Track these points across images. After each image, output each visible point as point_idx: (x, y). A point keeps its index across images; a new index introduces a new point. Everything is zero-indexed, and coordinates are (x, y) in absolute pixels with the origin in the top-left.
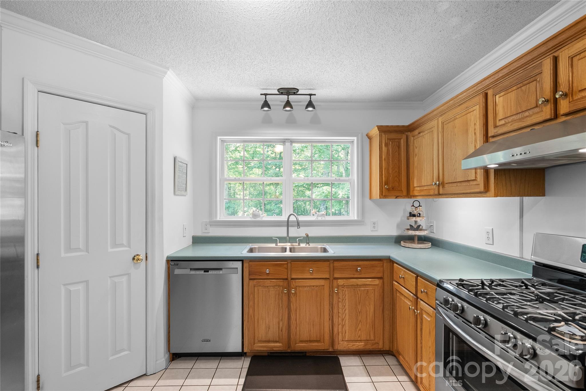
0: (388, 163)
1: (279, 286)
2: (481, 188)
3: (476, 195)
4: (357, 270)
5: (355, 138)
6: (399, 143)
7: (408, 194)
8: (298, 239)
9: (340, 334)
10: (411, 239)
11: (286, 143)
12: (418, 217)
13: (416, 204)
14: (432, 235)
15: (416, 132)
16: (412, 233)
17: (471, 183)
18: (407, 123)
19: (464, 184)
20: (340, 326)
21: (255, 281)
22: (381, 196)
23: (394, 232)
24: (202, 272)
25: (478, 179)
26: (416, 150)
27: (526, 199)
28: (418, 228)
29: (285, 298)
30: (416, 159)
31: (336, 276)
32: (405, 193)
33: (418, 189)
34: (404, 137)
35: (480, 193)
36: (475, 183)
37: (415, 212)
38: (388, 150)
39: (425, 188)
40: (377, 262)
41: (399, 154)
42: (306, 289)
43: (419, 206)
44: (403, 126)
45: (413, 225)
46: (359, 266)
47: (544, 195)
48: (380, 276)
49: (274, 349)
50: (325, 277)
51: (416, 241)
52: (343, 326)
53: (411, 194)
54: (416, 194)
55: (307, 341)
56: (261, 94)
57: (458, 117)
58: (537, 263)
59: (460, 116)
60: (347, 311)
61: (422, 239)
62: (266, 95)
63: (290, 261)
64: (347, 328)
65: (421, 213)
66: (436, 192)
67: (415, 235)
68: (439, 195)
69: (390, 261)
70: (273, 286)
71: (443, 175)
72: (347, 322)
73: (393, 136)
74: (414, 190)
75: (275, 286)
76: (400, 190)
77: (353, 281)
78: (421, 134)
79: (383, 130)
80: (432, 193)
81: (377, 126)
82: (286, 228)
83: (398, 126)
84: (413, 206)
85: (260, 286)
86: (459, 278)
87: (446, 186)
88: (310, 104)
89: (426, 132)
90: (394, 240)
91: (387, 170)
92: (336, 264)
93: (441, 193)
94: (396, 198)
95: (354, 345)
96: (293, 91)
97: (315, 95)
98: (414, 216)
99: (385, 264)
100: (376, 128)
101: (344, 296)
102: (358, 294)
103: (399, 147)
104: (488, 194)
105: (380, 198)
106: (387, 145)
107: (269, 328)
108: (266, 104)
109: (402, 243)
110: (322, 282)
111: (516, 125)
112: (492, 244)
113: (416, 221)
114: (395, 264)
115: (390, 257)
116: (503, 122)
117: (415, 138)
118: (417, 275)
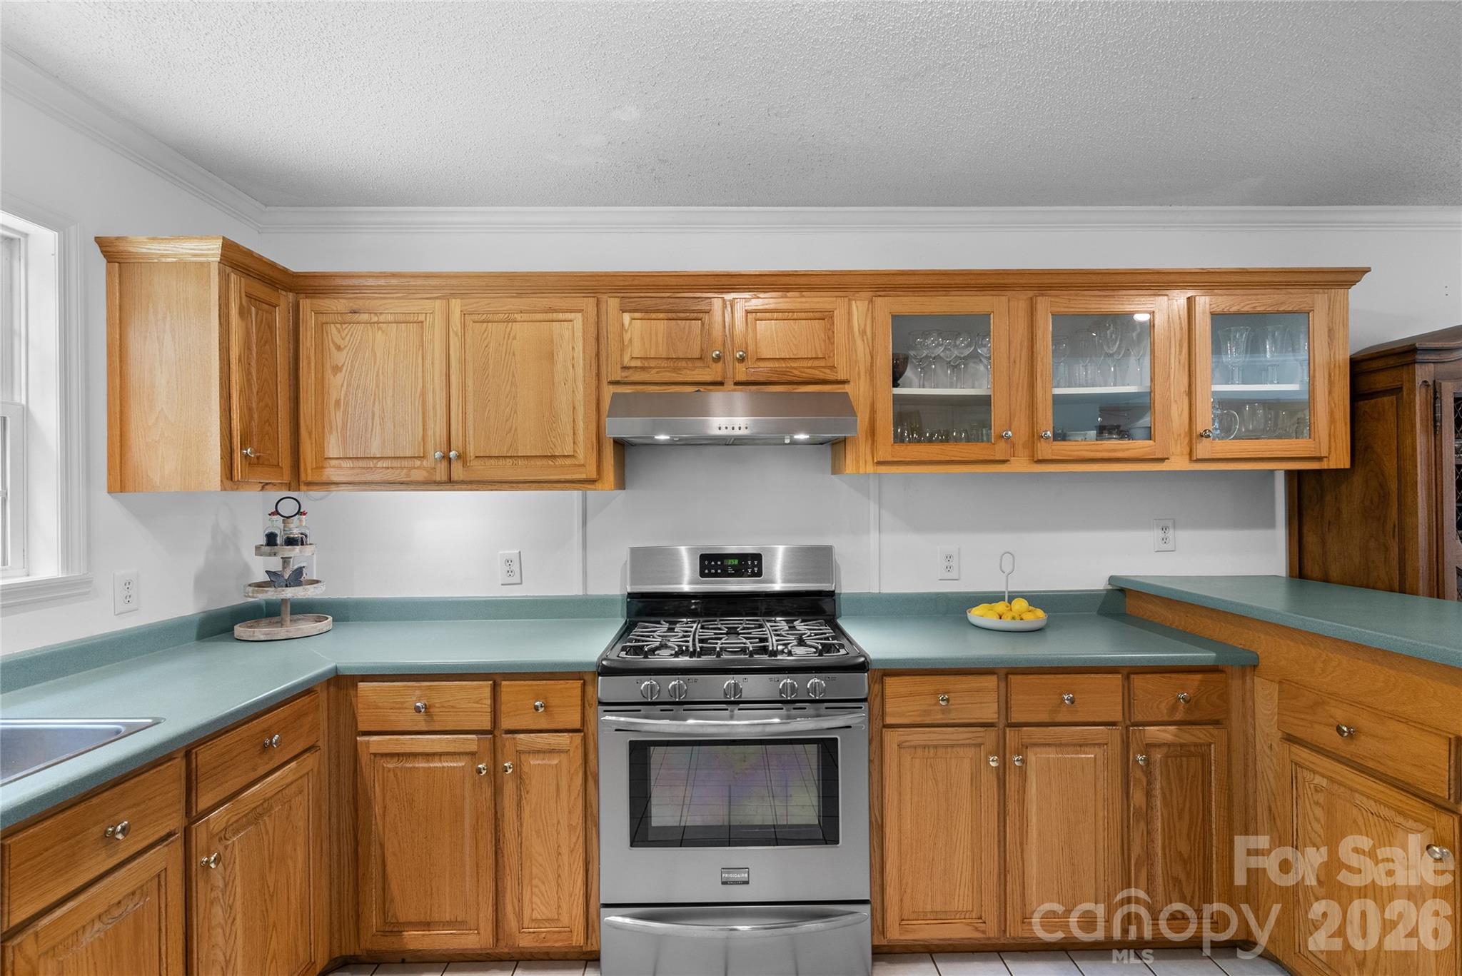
0: (247, 374)
3: (567, 485)
4: (267, 747)
6: (273, 316)
7: (290, 481)
13: (288, 508)
15: (338, 304)
17: (559, 462)
18: (295, 267)
22: (228, 483)
23: (188, 606)
25: (580, 455)
26: (340, 358)
27: (591, 494)
28: (297, 578)
30: (336, 380)
31: (201, 803)
32: (286, 477)
34: (284, 303)
35: (582, 481)
36: (568, 462)
37: (296, 533)
38: (247, 332)
39: (385, 464)
40: (308, 698)
41: (273, 353)
42: (87, 938)
44: (285, 271)
47: (624, 489)
48: (310, 743)
51: (288, 616)
53: (308, 474)
54: (332, 479)
57: (518, 317)
58: (632, 595)
59: (525, 317)
60: (238, 922)
65: (307, 532)
67: (284, 601)
68: (450, 483)
71: (467, 435)
73: (261, 290)
74: (315, 468)
76: (273, 466)
78: (365, 317)
79: (239, 260)
80: (418, 475)
81: (224, 238)
83: (273, 265)
84: (277, 513)
87: (476, 462)
90: (194, 631)
92: (203, 754)
93: (455, 477)
94: (263, 488)
99: (322, 699)
102: (267, 832)
103: (273, 331)
104: (598, 485)
105: (224, 489)
106: (243, 313)
109: (239, 630)
110: (157, 859)
111: (667, 376)
112: (520, 582)
113: (286, 561)
114: (361, 685)
115: (336, 669)
116: (638, 363)
117: (324, 318)
118: (495, 678)
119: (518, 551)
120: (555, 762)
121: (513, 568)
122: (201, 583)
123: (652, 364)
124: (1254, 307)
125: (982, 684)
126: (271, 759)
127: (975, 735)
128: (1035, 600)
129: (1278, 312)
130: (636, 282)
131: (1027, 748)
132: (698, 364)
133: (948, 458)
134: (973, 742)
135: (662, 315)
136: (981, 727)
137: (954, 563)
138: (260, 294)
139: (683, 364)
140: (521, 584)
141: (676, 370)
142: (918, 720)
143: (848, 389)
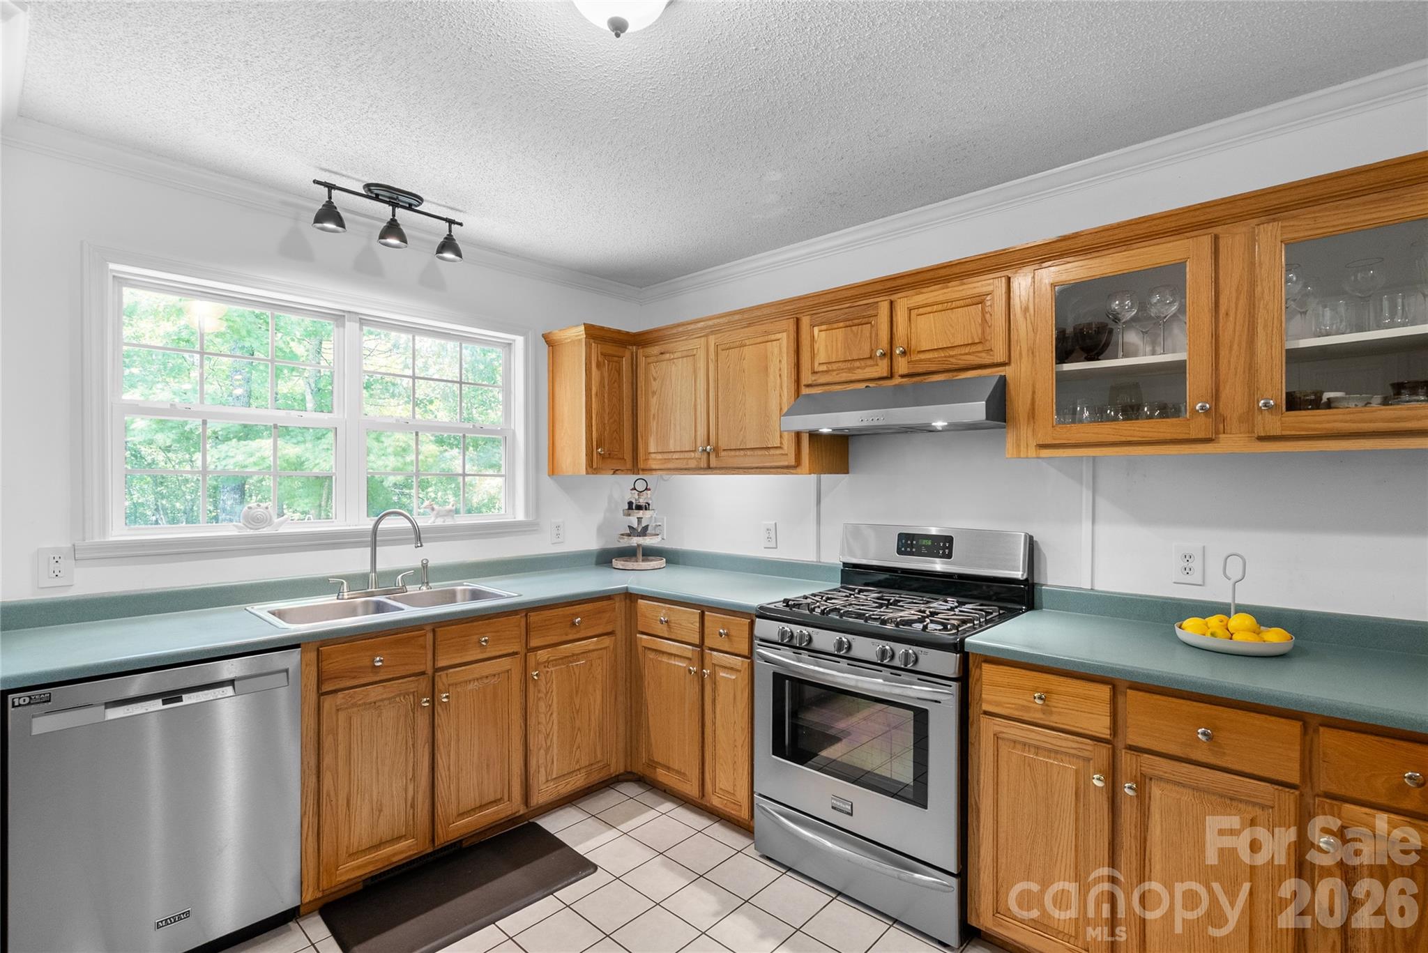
0: (602, 401)
1: (406, 694)
2: (793, 462)
3: (779, 470)
4: (574, 624)
5: (519, 341)
6: (620, 363)
7: (635, 468)
8: (400, 577)
9: (542, 770)
10: (628, 554)
11: (347, 324)
12: (646, 509)
13: (640, 486)
15: (655, 350)
16: (635, 541)
17: (772, 452)
18: (634, 329)
19: (760, 452)
20: (542, 752)
21: (340, 695)
22: (590, 470)
23: (592, 544)
24: (157, 705)
25: (785, 446)
26: (655, 385)
27: (824, 477)
28: (644, 532)
29: (422, 722)
30: (654, 401)
31: (534, 643)
32: (629, 465)
33: (659, 456)
34: (628, 354)
35: (787, 467)
36: (778, 452)
37: (642, 502)
38: (602, 378)
39: (676, 456)
40: (605, 603)
41: (620, 387)
42: (471, 686)
43: (646, 489)
44: (627, 333)
45: (635, 525)
46: (577, 615)
47: (848, 473)
48: (610, 630)
49: (395, 859)
50: (511, 651)
51: (640, 556)
52: (547, 750)
53: (641, 465)
54: (654, 467)
55: (473, 810)
56: (316, 182)
57: (747, 342)
58: (845, 564)
59: (751, 341)
60: (555, 715)
61: (649, 553)
62: (331, 187)
63: (429, 628)
64: (555, 751)
65: (650, 502)
66: (703, 464)
67: (639, 546)
68: (709, 469)
69: (630, 597)
70: (389, 699)
71: (718, 435)
72: (555, 738)
73: (610, 349)
74: (647, 460)
75: (394, 697)
76: (620, 459)
77: (565, 649)
78: (667, 356)
79: (595, 334)
80: (693, 464)
81: (584, 324)
82: (369, 549)
83: (619, 332)
84: (637, 489)
85: (354, 705)
86: (782, 599)
87: (723, 454)
88: (449, 244)
89: (678, 354)
90: (594, 560)
91: (600, 416)
92: (534, 617)
93: (712, 465)
94: (614, 473)
95: (568, 783)
96: (412, 201)
97: (461, 224)
98: (639, 508)
99: (617, 605)
100: (582, 328)
101: (549, 685)
102: (574, 673)
103: (619, 372)
104: (798, 470)
105: (587, 473)
106: (599, 366)
107: (380, 811)
108: (329, 213)
109: (616, 563)
110: (505, 663)
111: (845, 376)
112: (774, 546)
113: (639, 519)
114: (640, 601)
115: (627, 588)
116: (824, 368)
117: (650, 360)
118: (704, 609)
119: (774, 523)
120: (734, 677)
121: (773, 535)
122: (600, 530)
123: (835, 366)
125: (1091, 693)
126: (578, 632)
127: (1080, 746)
128: (1266, 617)
130: (822, 300)
131: (1151, 779)
132: (870, 362)
133: (1124, 439)
134: (1080, 754)
135: (841, 324)
136: (1091, 740)
137: (1196, 564)
138: (610, 352)
139: (857, 364)
140: (776, 548)
141: (850, 370)
142: (1016, 714)
143: (1008, 371)
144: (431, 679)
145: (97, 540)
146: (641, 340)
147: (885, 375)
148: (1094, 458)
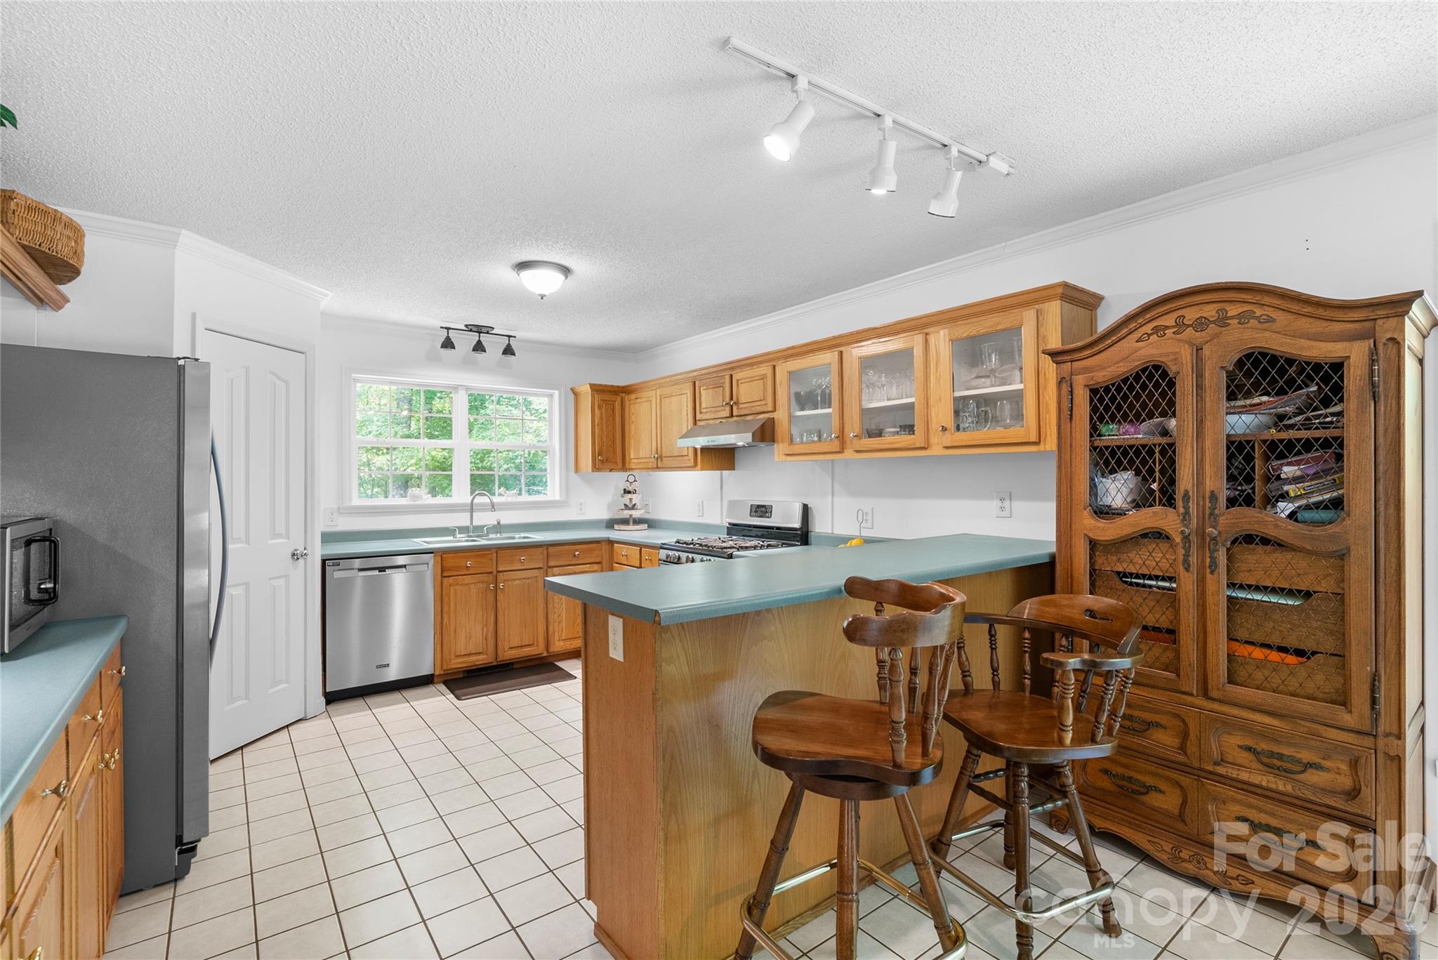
0: (602, 429)
1: (483, 582)
2: (692, 463)
3: (688, 468)
4: (575, 555)
5: (557, 392)
6: (614, 405)
7: (624, 468)
8: (485, 528)
9: (556, 633)
10: (625, 522)
11: (459, 391)
12: (633, 494)
13: (631, 479)
14: (647, 516)
15: (633, 396)
16: (626, 514)
17: (684, 458)
18: (621, 384)
19: (679, 458)
20: (556, 624)
21: (451, 578)
22: (594, 469)
23: (605, 515)
24: (376, 572)
25: (690, 455)
26: (633, 418)
27: (724, 472)
28: (633, 507)
29: (491, 597)
30: (633, 427)
31: (551, 563)
32: (620, 466)
33: (636, 461)
34: (619, 399)
35: (691, 467)
36: (687, 458)
37: (631, 489)
38: (601, 413)
39: (643, 460)
40: (595, 545)
41: (614, 419)
42: (516, 582)
43: (635, 481)
44: (618, 387)
45: (628, 504)
46: (577, 551)
47: (734, 469)
48: (598, 561)
49: (478, 663)
50: (538, 567)
51: (631, 523)
52: (559, 623)
53: (627, 466)
54: (633, 467)
55: (518, 647)
56: (441, 327)
57: (673, 394)
58: (730, 524)
59: (675, 394)
60: (564, 604)
61: (637, 521)
62: (448, 329)
63: (494, 550)
64: (564, 624)
65: (636, 489)
66: (655, 466)
67: (630, 516)
68: (658, 468)
69: (611, 542)
70: (474, 583)
71: (661, 448)
72: (564, 617)
73: (607, 397)
74: (630, 463)
75: (477, 583)
76: (614, 463)
77: (570, 569)
78: (639, 400)
79: (597, 389)
80: (650, 466)
82: (469, 514)
83: (612, 386)
84: (628, 481)
85: (458, 584)
86: (677, 539)
87: (664, 459)
88: (508, 351)
89: (644, 400)
90: (605, 525)
91: (601, 437)
92: (551, 550)
93: (659, 466)
94: (611, 471)
95: (571, 644)
96: (487, 330)
97: (515, 337)
98: (629, 492)
99: (603, 547)
100: (589, 386)
103: (613, 410)
104: (697, 468)
105: (593, 471)
106: (600, 407)
107: (470, 638)
108: (448, 344)
109: (616, 527)
110: (535, 573)
111: (713, 416)
112: (702, 515)
113: (631, 499)
114: (615, 545)
115: (608, 538)
116: (705, 411)
117: (632, 402)
118: (641, 546)
119: (701, 501)
121: (701, 509)
122: (609, 507)
123: (709, 410)
124: (978, 331)
126: (578, 560)
129: (997, 331)
132: (723, 408)
133: (813, 451)
135: (711, 387)
137: (869, 518)
138: (606, 399)
139: (717, 409)
141: (715, 412)
143: (775, 415)
144: (495, 576)
145: (348, 504)
146: (626, 391)
147: (728, 415)
148: (832, 460)
